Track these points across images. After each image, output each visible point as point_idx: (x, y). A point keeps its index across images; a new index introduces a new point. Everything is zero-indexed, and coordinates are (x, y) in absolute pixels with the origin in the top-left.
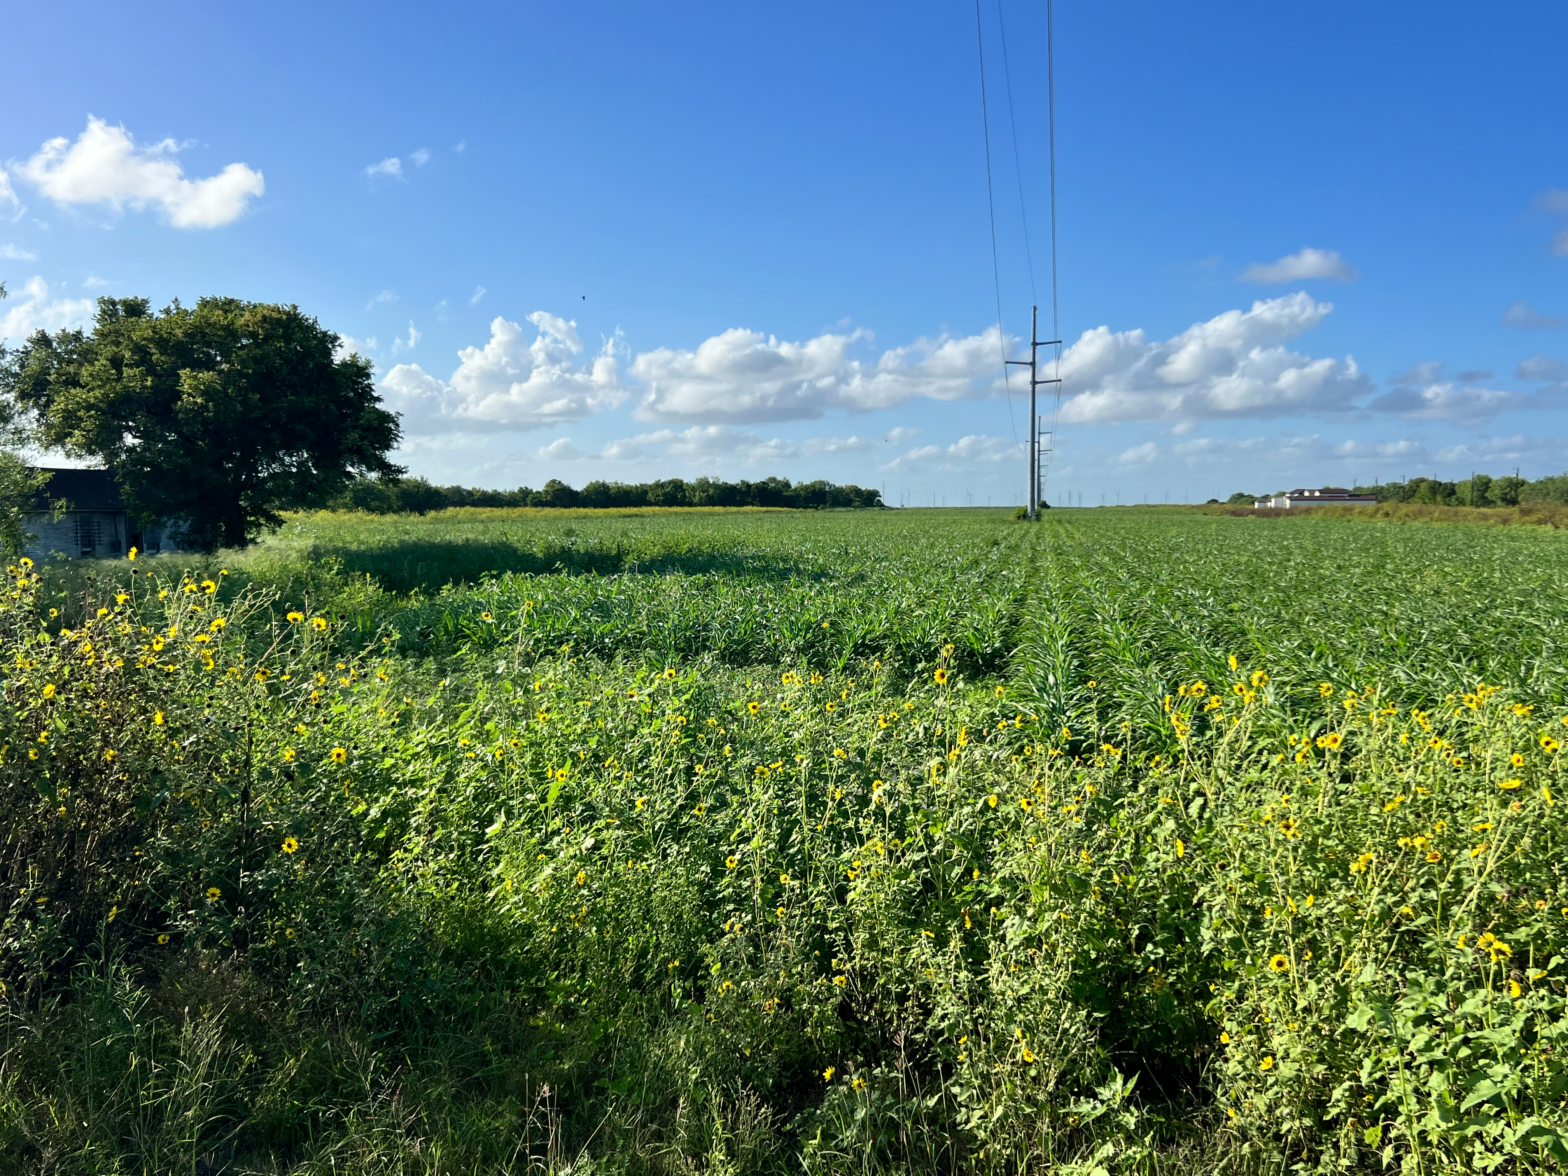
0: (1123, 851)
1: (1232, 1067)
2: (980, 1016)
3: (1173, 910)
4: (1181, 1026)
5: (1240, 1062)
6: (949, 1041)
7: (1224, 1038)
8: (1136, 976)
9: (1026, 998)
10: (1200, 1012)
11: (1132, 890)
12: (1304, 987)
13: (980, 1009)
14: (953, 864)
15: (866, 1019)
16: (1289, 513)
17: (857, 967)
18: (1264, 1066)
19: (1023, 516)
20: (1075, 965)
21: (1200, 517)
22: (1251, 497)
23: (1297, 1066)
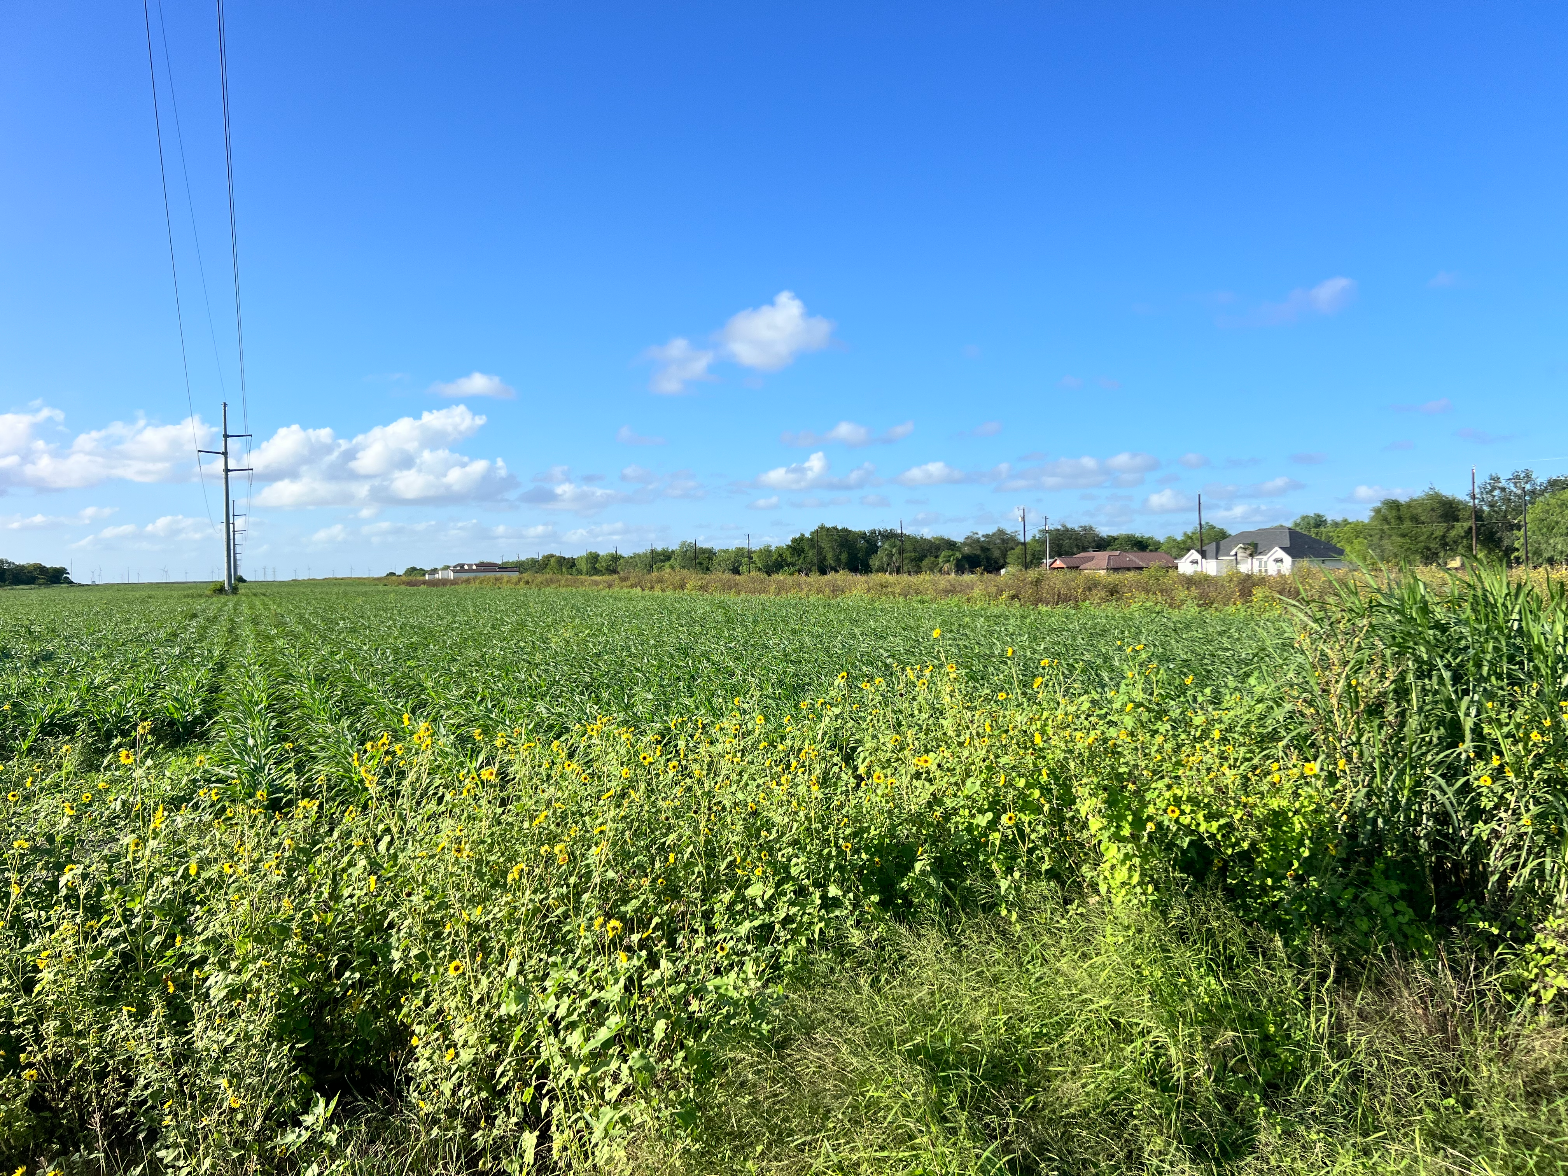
0: (322, 893)
1: (423, 1064)
2: (185, 1076)
3: (367, 937)
4: (376, 1037)
5: (428, 1059)
6: (153, 1107)
7: (415, 1041)
8: (336, 1000)
9: (233, 1046)
10: (393, 1020)
11: (331, 926)
12: (477, 982)
13: (185, 1069)
14: (154, 934)
15: (62, 1105)
16: (454, 583)
17: (49, 1055)
18: (448, 1058)
19: (220, 590)
20: (278, 1006)
21: (381, 588)
22: (421, 570)
23: (474, 1050)
